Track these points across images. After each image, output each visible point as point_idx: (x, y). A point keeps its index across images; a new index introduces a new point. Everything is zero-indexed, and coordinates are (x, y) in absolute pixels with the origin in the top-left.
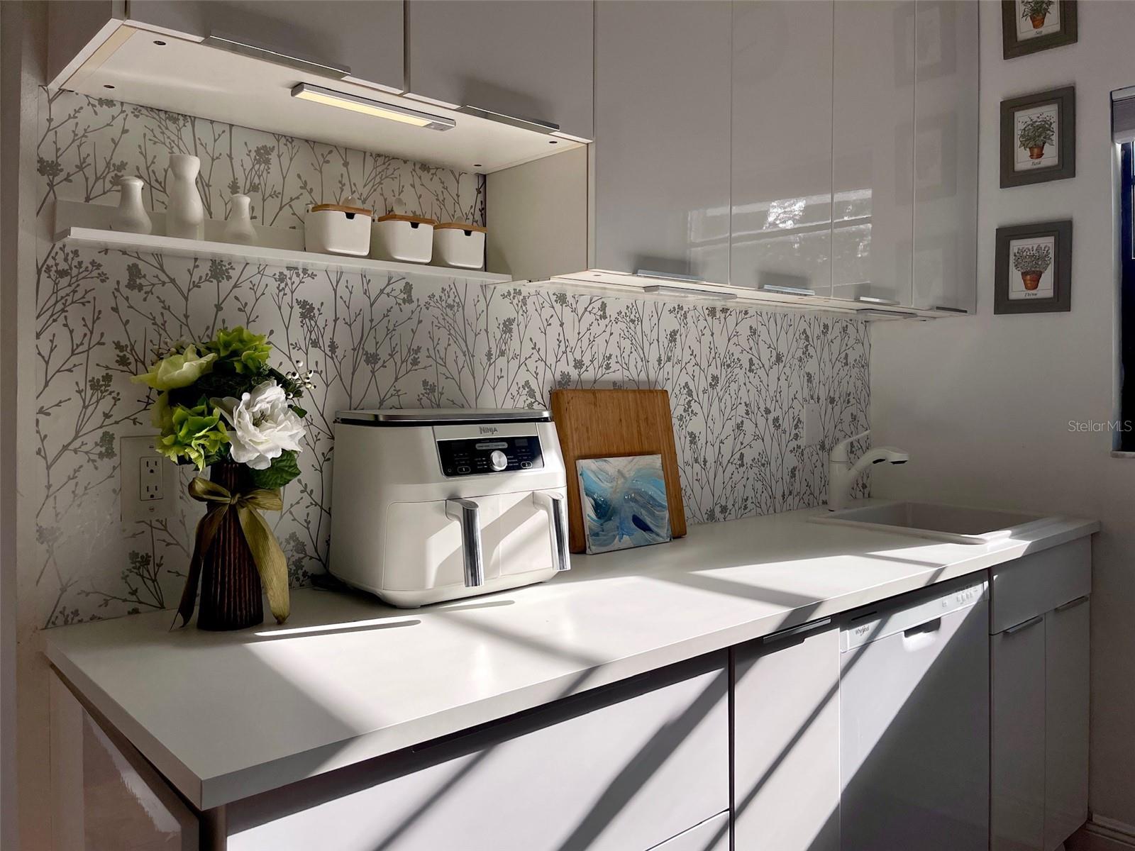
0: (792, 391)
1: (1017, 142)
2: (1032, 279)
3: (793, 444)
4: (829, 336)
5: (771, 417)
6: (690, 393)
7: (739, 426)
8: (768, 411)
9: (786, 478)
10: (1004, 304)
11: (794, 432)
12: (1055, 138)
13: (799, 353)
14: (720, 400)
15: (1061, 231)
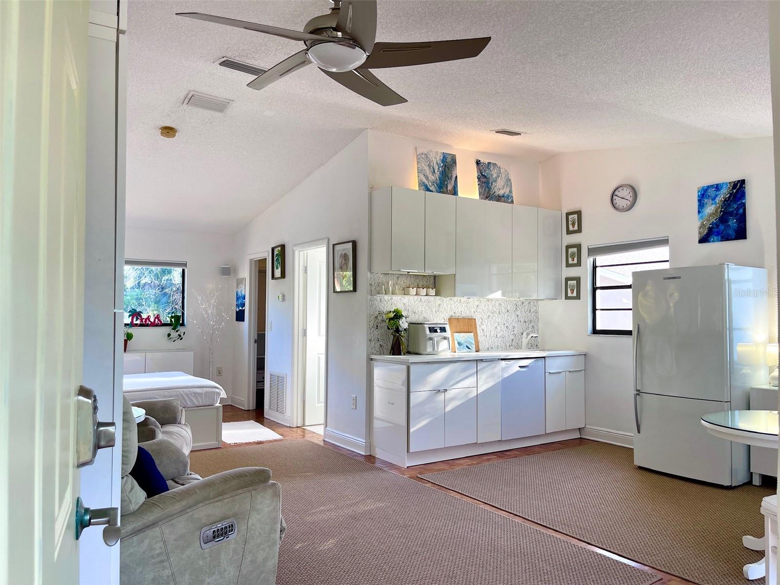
0: (512, 319)
1: (569, 256)
2: (572, 291)
3: (513, 333)
4: (524, 305)
5: (505, 326)
6: (482, 319)
7: (496, 328)
8: (504, 324)
9: (511, 341)
10: (567, 297)
11: (513, 330)
12: (577, 256)
13: (514, 309)
14: (490, 321)
15: (578, 280)
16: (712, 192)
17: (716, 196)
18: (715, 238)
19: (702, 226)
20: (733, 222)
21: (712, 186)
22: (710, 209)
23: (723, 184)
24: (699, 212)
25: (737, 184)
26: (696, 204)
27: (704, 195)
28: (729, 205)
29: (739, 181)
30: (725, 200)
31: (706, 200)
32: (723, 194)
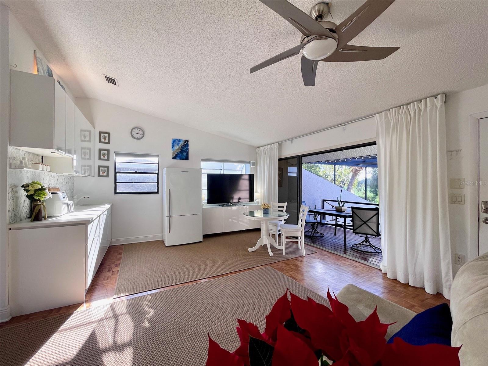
1: (101, 155)
2: (104, 173)
4: (71, 179)
10: (99, 176)
12: (107, 155)
13: (68, 182)
15: (108, 167)
16: (177, 141)
17: (179, 143)
18: (178, 158)
19: (173, 153)
20: (184, 154)
21: (177, 140)
22: (176, 147)
23: (181, 140)
24: (172, 148)
25: (186, 141)
26: (171, 145)
27: (174, 142)
28: (183, 148)
29: (187, 141)
30: (182, 146)
31: (175, 144)
32: (181, 143)
